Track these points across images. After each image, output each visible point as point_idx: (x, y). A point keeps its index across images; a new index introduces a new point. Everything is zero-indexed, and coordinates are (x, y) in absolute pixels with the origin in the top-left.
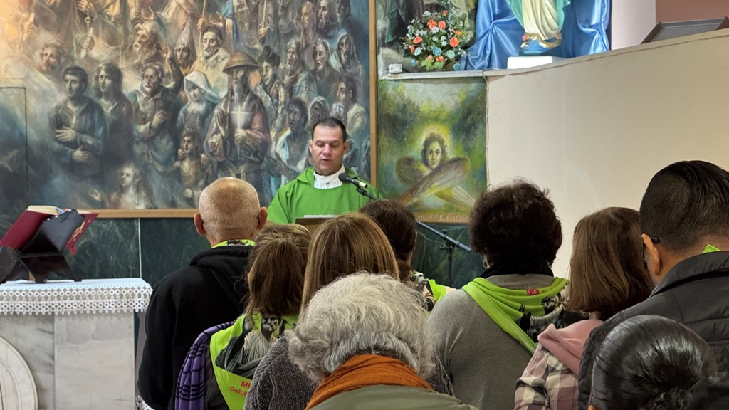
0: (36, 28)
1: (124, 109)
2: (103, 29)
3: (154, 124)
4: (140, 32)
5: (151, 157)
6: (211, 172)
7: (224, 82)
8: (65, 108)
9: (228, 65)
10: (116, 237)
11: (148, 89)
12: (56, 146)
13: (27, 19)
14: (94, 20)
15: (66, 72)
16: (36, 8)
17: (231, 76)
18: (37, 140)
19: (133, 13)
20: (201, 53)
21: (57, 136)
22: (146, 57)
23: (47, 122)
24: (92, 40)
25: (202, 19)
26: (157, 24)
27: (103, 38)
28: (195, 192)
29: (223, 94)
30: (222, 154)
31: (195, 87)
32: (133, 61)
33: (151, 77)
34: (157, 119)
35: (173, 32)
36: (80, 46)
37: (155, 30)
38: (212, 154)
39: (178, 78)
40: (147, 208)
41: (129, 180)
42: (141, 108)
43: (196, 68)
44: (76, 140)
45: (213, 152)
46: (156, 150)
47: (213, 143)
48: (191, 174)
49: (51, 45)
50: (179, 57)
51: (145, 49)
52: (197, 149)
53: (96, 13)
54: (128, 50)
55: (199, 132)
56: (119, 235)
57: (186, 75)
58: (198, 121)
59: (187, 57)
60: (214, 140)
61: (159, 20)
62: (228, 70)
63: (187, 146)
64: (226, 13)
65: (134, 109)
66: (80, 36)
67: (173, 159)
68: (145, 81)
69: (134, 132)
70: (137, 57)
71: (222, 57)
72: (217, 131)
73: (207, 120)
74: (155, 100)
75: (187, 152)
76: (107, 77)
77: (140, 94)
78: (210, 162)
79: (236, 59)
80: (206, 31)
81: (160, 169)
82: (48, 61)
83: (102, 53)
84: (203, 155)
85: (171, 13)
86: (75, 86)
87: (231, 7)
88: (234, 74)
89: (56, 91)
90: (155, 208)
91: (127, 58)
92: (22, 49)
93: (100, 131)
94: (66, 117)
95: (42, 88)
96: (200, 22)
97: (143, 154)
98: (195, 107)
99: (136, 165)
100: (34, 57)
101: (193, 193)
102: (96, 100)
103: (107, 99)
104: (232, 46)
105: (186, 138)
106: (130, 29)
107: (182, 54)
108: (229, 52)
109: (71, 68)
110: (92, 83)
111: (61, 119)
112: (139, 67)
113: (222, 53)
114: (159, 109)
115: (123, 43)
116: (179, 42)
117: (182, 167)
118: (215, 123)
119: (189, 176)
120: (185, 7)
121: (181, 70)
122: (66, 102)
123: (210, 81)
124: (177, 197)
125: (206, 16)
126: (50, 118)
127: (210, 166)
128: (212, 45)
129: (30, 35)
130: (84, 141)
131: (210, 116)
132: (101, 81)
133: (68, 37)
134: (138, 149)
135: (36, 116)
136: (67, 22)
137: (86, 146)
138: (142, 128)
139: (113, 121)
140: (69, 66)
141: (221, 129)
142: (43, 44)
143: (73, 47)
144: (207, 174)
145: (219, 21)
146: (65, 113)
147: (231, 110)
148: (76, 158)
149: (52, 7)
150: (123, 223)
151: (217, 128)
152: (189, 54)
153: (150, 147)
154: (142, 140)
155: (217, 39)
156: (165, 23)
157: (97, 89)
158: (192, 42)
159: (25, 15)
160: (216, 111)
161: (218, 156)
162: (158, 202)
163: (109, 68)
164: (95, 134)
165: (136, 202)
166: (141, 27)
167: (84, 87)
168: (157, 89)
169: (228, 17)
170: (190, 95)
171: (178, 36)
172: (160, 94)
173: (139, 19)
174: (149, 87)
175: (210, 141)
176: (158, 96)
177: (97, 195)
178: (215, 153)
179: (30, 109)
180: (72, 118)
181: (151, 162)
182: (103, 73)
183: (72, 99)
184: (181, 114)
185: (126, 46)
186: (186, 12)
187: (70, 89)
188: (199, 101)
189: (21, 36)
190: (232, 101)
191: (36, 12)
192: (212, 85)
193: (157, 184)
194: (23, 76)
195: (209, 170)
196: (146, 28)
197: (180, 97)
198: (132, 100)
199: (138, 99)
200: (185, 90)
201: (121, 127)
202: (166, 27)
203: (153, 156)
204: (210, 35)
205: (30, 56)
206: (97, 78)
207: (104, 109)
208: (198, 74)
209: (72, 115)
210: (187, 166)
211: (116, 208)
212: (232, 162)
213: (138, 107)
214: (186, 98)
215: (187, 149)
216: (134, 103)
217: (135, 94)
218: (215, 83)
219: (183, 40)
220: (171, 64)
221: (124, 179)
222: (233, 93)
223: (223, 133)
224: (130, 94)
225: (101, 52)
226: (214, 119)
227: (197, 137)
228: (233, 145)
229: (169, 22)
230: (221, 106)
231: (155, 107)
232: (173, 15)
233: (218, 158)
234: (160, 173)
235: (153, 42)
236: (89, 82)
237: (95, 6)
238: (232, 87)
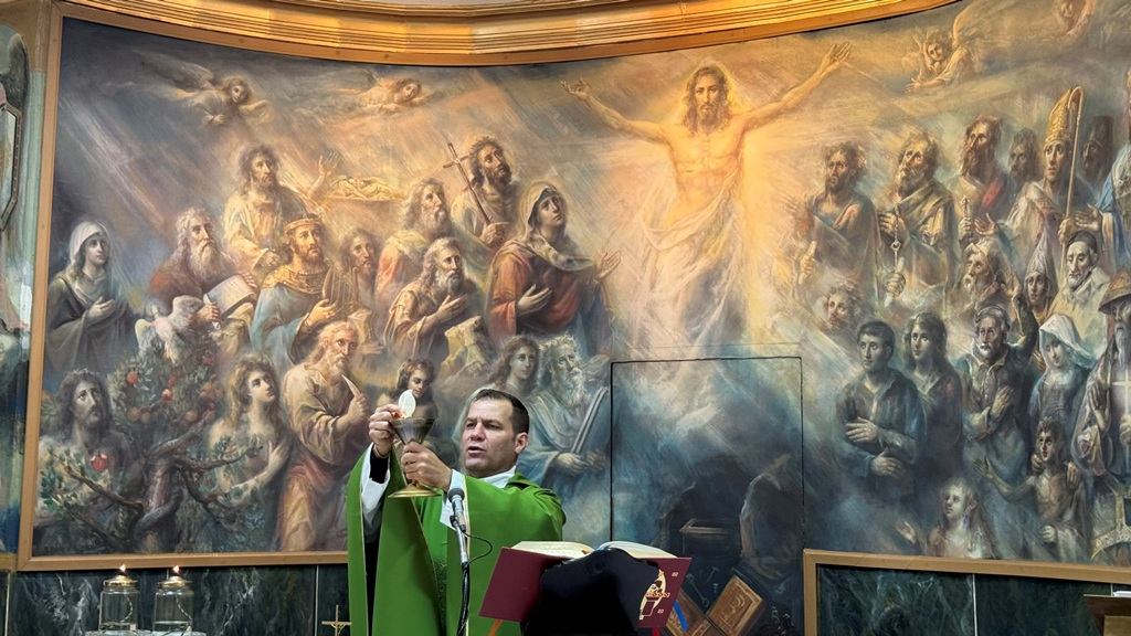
0: (818, 264)
1: (949, 387)
2: (918, 258)
3: (994, 411)
4: (972, 258)
5: (990, 468)
6: (1083, 495)
7: (1101, 329)
8: (861, 388)
9: (1106, 297)
10: (938, 604)
11: (985, 352)
12: (847, 448)
13: (805, 251)
14: (906, 243)
15: (862, 331)
16: (819, 234)
17: (1111, 317)
18: (818, 440)
19: (962, 228)
20: (1065, 281)
21: (849, 433)
22: (982, 299)
23: (834, 410)
24: (903, 278)
25: (1065, 221)
26: (998, 240)
27: (917, 273)
28: (1059, 532)
29: (1099, 351)
30: (1100, 461)
31: (1056, 342)
32: (962, 307)
33: (990, 330)
34: (999, 402)
35: (1022, 250)
36: (883, 289)
37: (995, 251)
38: (1084, 462)
39: (1031, 330)
40: (987, 557)
41: (957, 507)
42: (975, 384)
43: (1056, 310)
44: (877, 438)
45: (1086, 458)
46: (998, 457)
47: (1086, 441)
48: (1052, 499)
49: (840, 289)
50: (1031, 292)
51: (980, 285)
52: (1061, 451)
53: (908, 233)
54: (954, 289)
55: (1062, 422)
56: (944, 602)
57: (1042, 323)
58: (1061, 404)
59: (1044, 291)
60: (1087, 437)
61: (1001, 234)
62: (1107, 307)
63: (1045, 448)
64: (1103, 203)
65: (964, 386)
66: (884, 271)
67: (1024, 473)
68: (981, 338)
69: (965, 426)
70: (968, 300)
71: (1098, 284)
72: (1092, 421)
73: (1075, 401)
74: (997, 370)
75: (1046, 459)
76: (923, 336)
77: (973, 360)
78: (1082, 477)
79: (1119, 285)
80: (1072, 240)
81: (1005, 490)
82: (835, 315)
83: (917, 298)
84: (1070, 465)
85: (1018, 219)
86: (876, 352)
87: (1111, 191)
88: (1117, 312)
89: (847, 362)
90: (998, 558)
91: (953, 302)
92: (797, 298)
93: (913, 426)
94: (862, 402)
95: (825, 357)
96: (1063, 227)
97: (978, 462)
98: (1057, 379)
99: (969, 483)
100: (815, 309)
101: (1056, 533)
102: (907, 374)
103: (922, 372)
104: (1113, 261)
105: (1043, 435)
106: (959, 254)
107: (1036, 286)
108: (1108, 273)
109: (870, 324)
110: (901, 346)
111: (854, 404)
112: (971, 317)
113: (1097, 276)
114: (1004, 384)
115: (947, 279)
116: (1031, 266)
117: (1038, 485)
118: (1087, 406)
119: (1050, 501)
120: (1040, 206)
121: (1035, 314)
122: (862, 378)
123: (1078, 330)
124: (1032, 539)
125: (1072, 215)
126: (837, 405)
127: (1081, 485)
128: (1082, 264)
129: (809, 276)
130: (890, 441)
131: (1080, 394)
132: (914, 342)
133: (866, 275)
134: (971, 454)
135: (816, 402)
136: (865, 251)
137: (892, 449)
138: (976, 419)
139: (933, 407)
140: (866, 320)
141: (1098, 415)
142: (828, 288)
143: (874, 290)
144: (1078, 500)
145: (1093, 219)
146: (861, 395)
147: (1113, 380)
148: (877, 469)
149: (843, 231)
150: (949, 581)
151: (1092, 414)
152: (1046, 286)
153: (988, 451)
154: (976, 439)
155: (1089, 252)
156: (1010, 238)
157: (909, 356)
158: (1050, 264)
159: (802, 245)
160: (1090, 383)
161: (1093, 465)
162: (1003, 549)
163: (927, 320)
164: (906, 431)
165: (969, 546)
166: (974, 248)
167: (888, 353)
168: (999, 352)
169: (1105, 211)
170: (1048, 358)
171: (1029, 257)
172: (1003, 359)
173: (971, 236)
174: (986, 348)
175: (1081, 437)
176: (999, 363)
177: (909, 532)
178: (1089, 461)
179: (809, 390)
180: (871, 405)
181: (991, 477)
182: (917, 329)
183: (871, 373)
184: (1036, 391)
185: (952, 282)
186: (1042, 214)
187: (868, 357)
188: (1062, 368)
189: (795, 278)
190: (1115, 362)
191: (818, 240)
192: (1083, 336)
193: (1001, 516)
194: (797, 340)
195: (1080, 492)
196: (982, 249)
197: (1033, 362)
198: (961, 373)
199: (971, 370)
200: (1041, 350)
201: (944, 420)
202: (1012, 244)
203: (994, 467)
204: (1077, 247)
205: (808, 308)
206: (908, 338)
207: (919, 389)
208: (1060, 318)
209: (871, 399)
210: (1046, 485)
211: (938, 556)
212: (1116, 476)
213: (971, 383)
214: (1043, 363)
215: (1045, 454)
216: (965, 377)
217: (965, 362)
218: (1087, 332)
219: (1037, 263)
220: (1020, 306)
221: (950, 505)
222: (1115, 349)
223: (1101, 422)
224: (958, 363)
225: (914, 295)
226: (1086, 398)
227: (1061, 433)
228: (1118, 446)
229: (1015, 234)
230: (1097, 374)
231: (997, 382)
232: (1022, 223)
233: (1094, 470)
234: (1006, 497)
235: (993, 272)
236: (897, 344)
237: (906, 222)
238: (1114, 336)
